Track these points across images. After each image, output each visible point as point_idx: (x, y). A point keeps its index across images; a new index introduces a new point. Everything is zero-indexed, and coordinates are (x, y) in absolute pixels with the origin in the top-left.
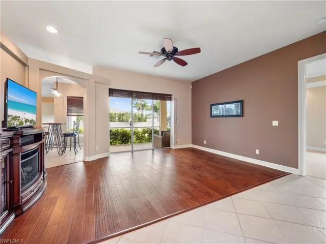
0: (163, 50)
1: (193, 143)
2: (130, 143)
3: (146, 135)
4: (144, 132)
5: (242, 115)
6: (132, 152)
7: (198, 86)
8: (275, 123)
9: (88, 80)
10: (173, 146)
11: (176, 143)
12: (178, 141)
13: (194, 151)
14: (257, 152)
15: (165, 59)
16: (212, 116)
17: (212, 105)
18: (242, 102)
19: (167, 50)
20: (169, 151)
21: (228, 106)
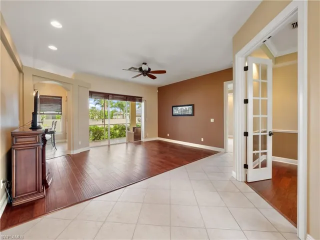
0: (141, 69)
1: (159, 136)
2: (102, 139)
3: (118, 131)
4: (116, 129)
5: (193, 115)
6: (109, 146)
7: (163, 91)
8: (212, 120)
9: (72, 84)
10: (143, 139)
11: (146, 137)
12: (147, 135)
13: (159, 142)
14: (202, 140)
15: (141, 75)
16: (173, 115)
17: (173, 107)
18: (193, 105)
19: (143, 70)
20: (140, 143)
21: (184, 108)
